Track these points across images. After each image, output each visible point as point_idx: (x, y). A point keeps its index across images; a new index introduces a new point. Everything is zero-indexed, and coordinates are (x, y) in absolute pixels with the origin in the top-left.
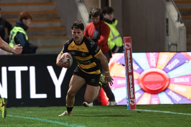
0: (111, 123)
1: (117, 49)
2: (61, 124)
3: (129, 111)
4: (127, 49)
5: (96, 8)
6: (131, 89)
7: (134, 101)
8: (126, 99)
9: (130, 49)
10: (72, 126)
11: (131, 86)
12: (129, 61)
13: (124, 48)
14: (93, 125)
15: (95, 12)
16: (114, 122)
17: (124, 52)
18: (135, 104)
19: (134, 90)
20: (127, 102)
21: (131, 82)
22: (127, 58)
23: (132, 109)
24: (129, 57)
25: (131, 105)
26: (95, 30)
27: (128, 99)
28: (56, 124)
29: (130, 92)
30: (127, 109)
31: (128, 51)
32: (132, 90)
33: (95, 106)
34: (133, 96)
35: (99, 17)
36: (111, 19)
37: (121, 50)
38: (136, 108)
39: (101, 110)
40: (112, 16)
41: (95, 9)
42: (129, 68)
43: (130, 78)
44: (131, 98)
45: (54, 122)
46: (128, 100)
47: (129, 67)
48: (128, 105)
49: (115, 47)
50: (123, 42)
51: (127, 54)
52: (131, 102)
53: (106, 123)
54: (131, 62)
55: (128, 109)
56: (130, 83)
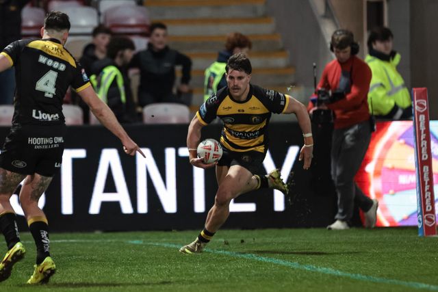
0: (386, 263)
1: (400, 113)
2: (283, 263)
3: (423, 239)
4: (419, 113)
5: (343, 31)
6: (426, 193)
7: (434, 219)
8: (416, 215)
9: (425, 113)
10: (307, 268)
11: (427, 188)
12: (423, 136)
13: (413, 110)
14: (349, 266)
15: (340, 38)
16: (392, 261)
17: (413, 118)
18: (434, 225)
19: (432, 196)
20: (419, 221)
21: (427, 180)
22: (420, 131)
23: (429, 234)
24: (423, 128)
25: (426, 226)
26: (341, 74)
27: (421, 213)
28: (274, 264)
29: (425, 200)
30: (418, 234)
31: (421, 116)
32: (429, 197)
33: (354, 229)
34: (431, 209)
35: (348, 49)
36: (388, 52)
37: (407, 115)
38: (436, 232)
39: (364, 237)
40: (390, 45)
41: (341, 32)
42: (423, 152)
43: (424, 170)
44: (426, 213)
45: (270, 261)
46: (420, 216)
47: (424, 150)
48: (420, 227)
49: (396, 108)
50: (412, 99)
51: (419, 123)
52: (426, 221)
53: (376, 263)
54: (428, 139)
55: (420, 235)
56: (425, 182)
